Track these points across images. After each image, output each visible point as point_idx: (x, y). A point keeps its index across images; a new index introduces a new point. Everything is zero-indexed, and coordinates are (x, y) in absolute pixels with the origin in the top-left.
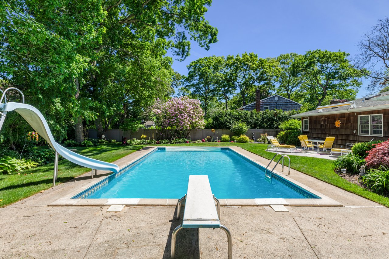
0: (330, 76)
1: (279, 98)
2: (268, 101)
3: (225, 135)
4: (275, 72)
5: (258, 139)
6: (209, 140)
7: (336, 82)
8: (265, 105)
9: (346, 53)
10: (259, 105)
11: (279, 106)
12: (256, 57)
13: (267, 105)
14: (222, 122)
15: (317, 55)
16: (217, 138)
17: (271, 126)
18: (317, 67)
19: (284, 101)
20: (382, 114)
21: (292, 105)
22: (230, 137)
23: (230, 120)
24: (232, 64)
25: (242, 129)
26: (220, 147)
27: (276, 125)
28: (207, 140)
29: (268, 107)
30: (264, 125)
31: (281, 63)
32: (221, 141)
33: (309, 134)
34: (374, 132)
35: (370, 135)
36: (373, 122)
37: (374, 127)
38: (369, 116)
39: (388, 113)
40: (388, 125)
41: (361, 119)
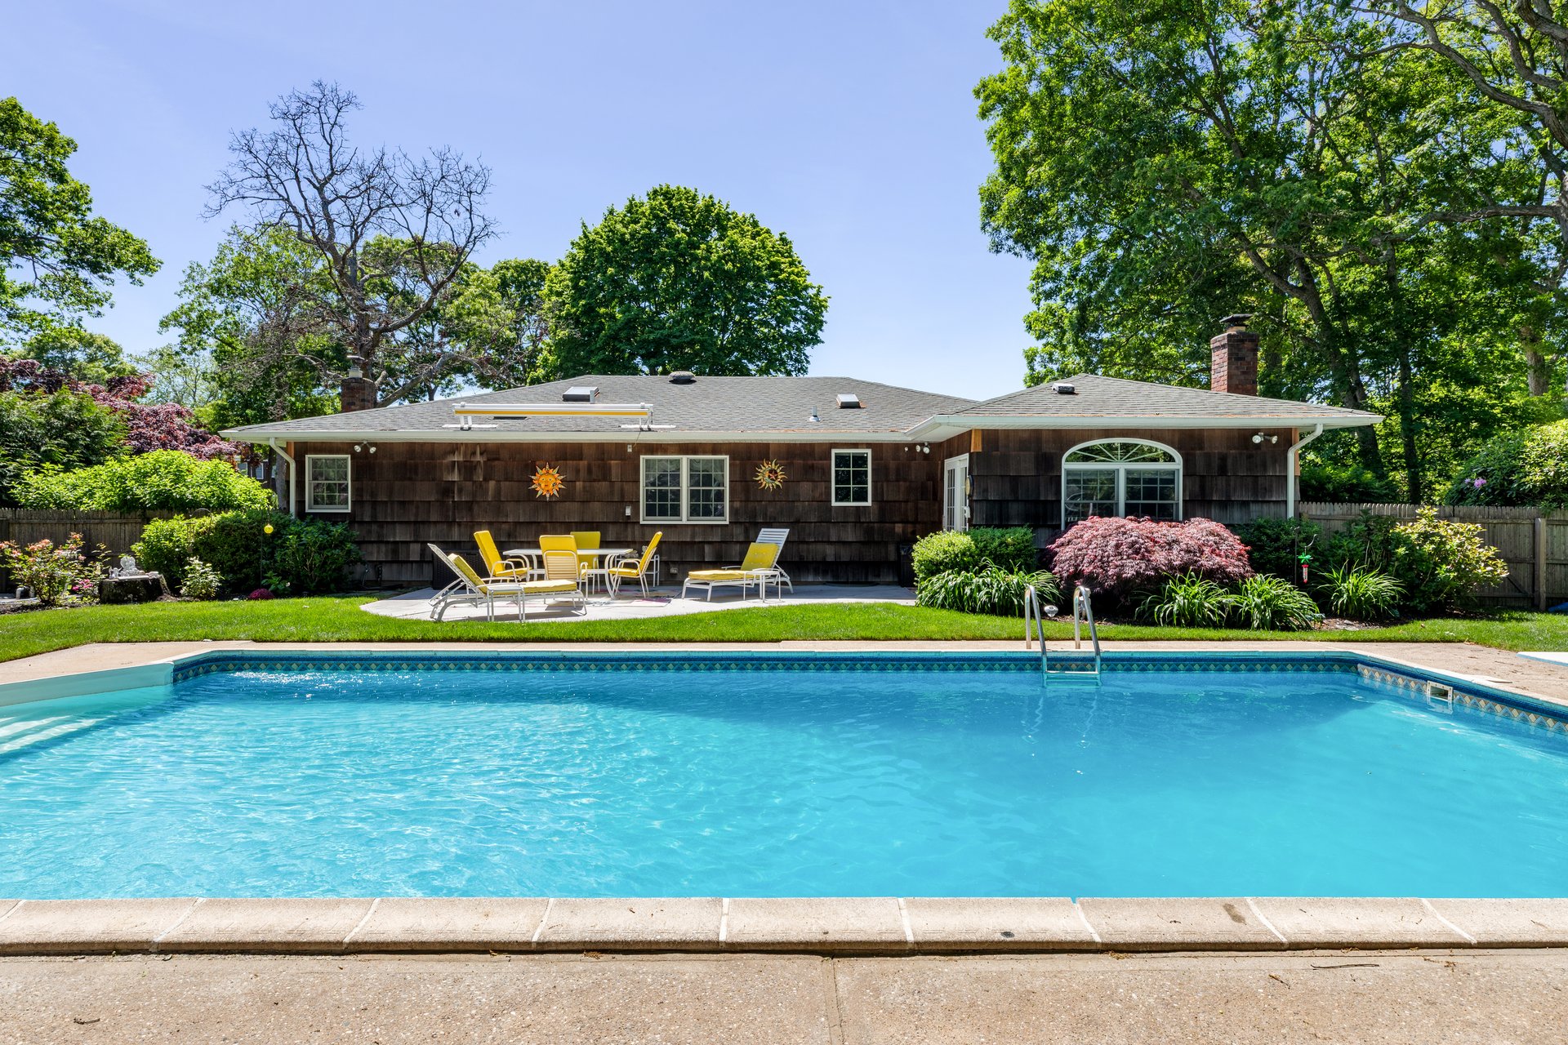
20: (726, 458)
34: (693, 512)
35: (684, 521)
36: (694, 479)
37: (694, 495)
38: (685, 460)
39: (747, 456)
40: (747, 491)
41: (648, 468)
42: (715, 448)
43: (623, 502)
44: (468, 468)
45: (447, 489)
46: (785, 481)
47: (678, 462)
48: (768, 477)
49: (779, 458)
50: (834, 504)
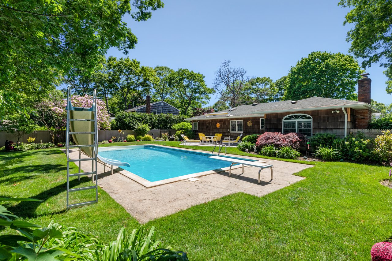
0: (194, 91)
1: (164, 104)
2: (156, 106)
3: (130, 135)
4: (155, 81)
5: (157, 138)
6: (115, 140)
7: (197, 95)
8: (154, 109)
9: (203, 75)
10: (150, 108)
11: (165, 110)
12: (139, 64)
13: (155, 109)
14: (126, 123)
15: (187, 73)
16: (123, 138)
17: (165, 127)
18: (185, 82)
19: (168, 107)
20: (243, 120)
21: (173, 110)
22: (135, 137)
23: (133, 121)
24: (116, 66)
25: (145, 130)
26: (144, 145)
27: (169, 126)
28: (113, 141)
29: (156, 111)
30: (160, 126)
31: (158, 73)
32: (127, 141)
33: (205, 133)
34: (238, 130)
35: (236, 132)
36: (238, 125)
37: (238, 127)
38: (236, 121)
39: (246, 120)
40: (246, 127)
41: (232, 123)
42: (241, 119)
43: (228, 129)
44: (209, 123)
45: (207, 127)
46: (252, 125)
47: (235, 121)
48: (249, 124)
49: (251, 120)
50: (261, 129)
